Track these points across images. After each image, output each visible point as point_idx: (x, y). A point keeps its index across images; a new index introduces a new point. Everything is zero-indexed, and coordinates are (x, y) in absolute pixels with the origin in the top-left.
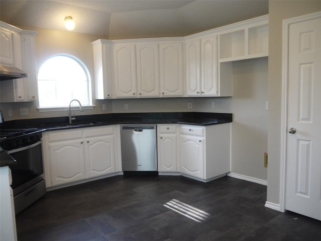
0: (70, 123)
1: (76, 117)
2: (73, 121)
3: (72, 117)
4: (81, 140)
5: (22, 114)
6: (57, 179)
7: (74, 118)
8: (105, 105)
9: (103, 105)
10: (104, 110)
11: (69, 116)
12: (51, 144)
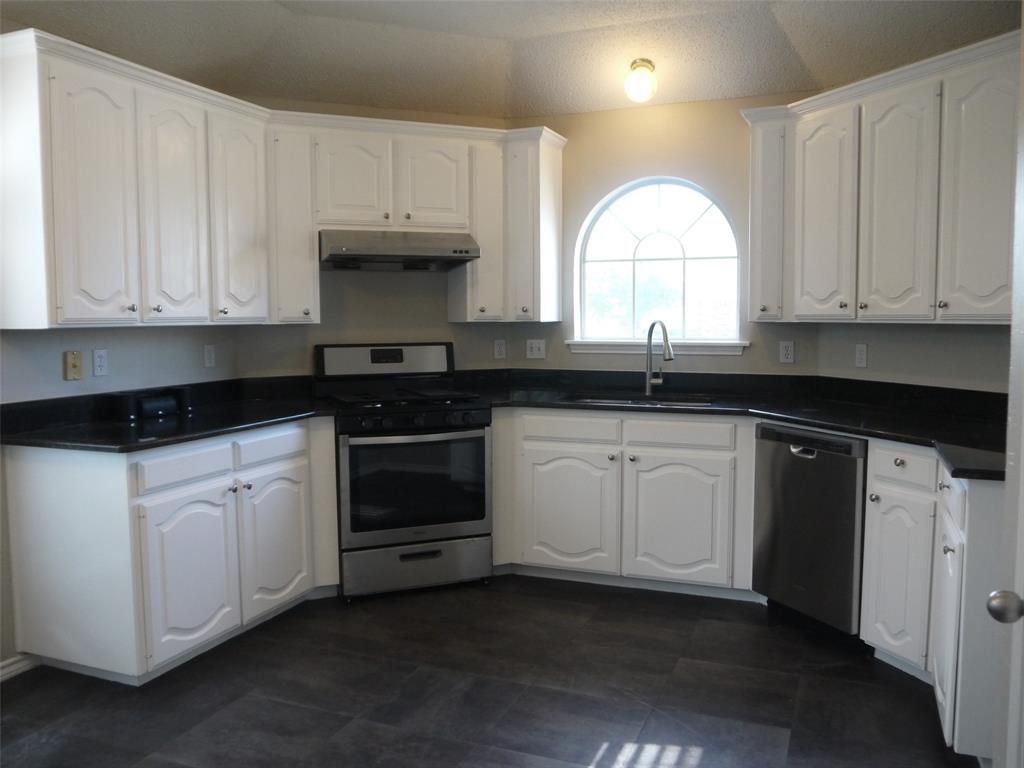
0: (647, 394)
1: (667, 377)
2: (655, 388)
3: (656, 375)
4: (614, 450)
5: (529, 356)
6: (536, 548)
7: (660, 381)
8: (791, 344)
9: (782, 344)
10: (783, 363)
11: (644, 371)
12: (528, 445)
